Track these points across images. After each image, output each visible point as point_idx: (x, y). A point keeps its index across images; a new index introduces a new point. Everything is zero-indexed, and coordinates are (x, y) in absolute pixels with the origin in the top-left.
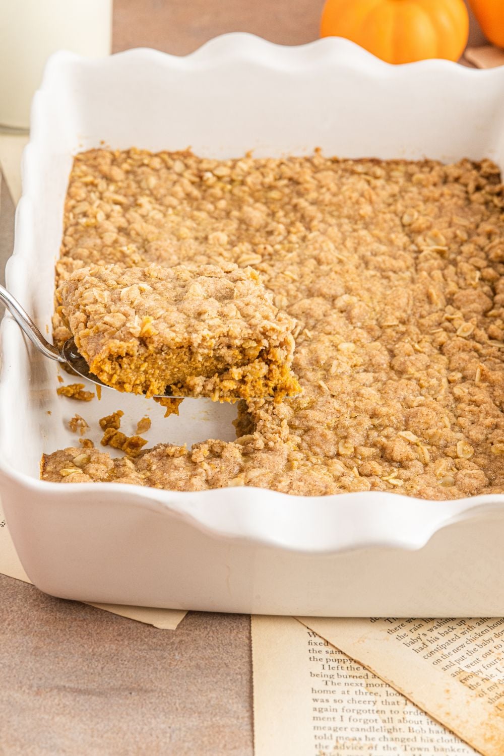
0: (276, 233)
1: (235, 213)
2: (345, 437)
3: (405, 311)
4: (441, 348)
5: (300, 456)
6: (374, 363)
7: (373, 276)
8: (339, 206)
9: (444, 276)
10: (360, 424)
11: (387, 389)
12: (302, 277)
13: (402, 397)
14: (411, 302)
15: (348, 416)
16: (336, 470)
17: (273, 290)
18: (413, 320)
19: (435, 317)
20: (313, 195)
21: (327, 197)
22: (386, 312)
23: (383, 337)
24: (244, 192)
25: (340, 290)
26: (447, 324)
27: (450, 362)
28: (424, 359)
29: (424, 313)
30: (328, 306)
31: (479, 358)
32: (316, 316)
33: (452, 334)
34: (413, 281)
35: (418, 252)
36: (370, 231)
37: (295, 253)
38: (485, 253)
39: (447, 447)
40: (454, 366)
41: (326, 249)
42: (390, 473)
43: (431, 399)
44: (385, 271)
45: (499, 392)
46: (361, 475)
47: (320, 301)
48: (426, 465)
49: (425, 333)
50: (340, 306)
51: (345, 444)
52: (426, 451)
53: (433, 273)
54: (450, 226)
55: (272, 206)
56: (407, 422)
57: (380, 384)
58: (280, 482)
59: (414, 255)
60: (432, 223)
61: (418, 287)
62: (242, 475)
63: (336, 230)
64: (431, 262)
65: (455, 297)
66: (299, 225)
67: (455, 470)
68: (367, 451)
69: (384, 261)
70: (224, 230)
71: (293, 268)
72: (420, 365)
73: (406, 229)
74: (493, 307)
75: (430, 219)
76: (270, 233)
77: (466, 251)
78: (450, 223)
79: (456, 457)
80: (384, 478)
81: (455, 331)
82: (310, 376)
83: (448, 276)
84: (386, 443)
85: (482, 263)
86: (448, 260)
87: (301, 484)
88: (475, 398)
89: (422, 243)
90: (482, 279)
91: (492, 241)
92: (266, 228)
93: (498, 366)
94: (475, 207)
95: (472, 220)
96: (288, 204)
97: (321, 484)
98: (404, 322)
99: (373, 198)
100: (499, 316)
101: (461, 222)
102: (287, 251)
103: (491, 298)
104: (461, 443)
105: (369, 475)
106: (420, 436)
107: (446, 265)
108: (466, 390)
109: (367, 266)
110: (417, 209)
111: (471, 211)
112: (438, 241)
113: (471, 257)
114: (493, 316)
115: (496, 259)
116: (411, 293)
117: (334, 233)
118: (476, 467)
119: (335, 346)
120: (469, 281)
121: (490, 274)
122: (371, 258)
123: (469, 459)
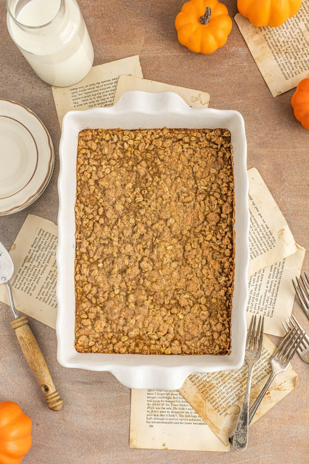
0: (149, 181)
1: (135, 168)
2: (167, 295)
3: (190, 225)
4: (200, 245)
5: (152, 306)
6: (178, 257)
7: (181, 205)
9: (204, 203)
10: (171, 289)
11: (181, 272)
12: (156, 208)
13: (186, 275)
14: (192, 221)
15: (168, 285)
16: (163, 314)
17: (146, 217)
18: (192, 230)
19: (200, 228)
20: (162, 157)
21: (167, 159)
23: (182, 240)
24: (138, 154)
25: (169, 216)
26: (203, 233)
27: (203, 252)
28: (194, 252)
29: (196, 226)
30: (165, 225)
31: (212, 251)
32: (160, 231)
33: (204, 238)
34: (194, 206)
35: (197, 188)
36: (181, 178)
37: (155, 194)
38: (220, 189)
39: (198, 299)
40: (204, 255)
41: (165, 191)
42: (180, 312)
43: (195, 274)
44: (185, 203)
45: (217, 273)
46: (171, 313)
47: (162, 222)
48: (191, 307)
49: (196, 236)
50: (168, 225)
51: (167, 298)
52: (191, 302)
53: (201, 203)
54: (209, 175)
55: (148, 163)
56: (186, 287)
57: (179, 267)
58: (146, 323)
59: (195, 191)
60: (203, 173)
61: (195, 212)
62: (134, 317)
63: (169, 179)
64: (201, 197)
65: (207, 216)
66: (157, 177)
67: (200, 309)
68: (173, 302)
69: (185, 198)
70: (131, 180)
71: (154, 204)
72: (193, 257)
73: (194, 174)
74: (220, 220)
75: (202, 170)
76: (147, 180)
77: (213, 188)
78: (209, 172)
79: (200, 304)
80: (178, 315)
81: (206, 236)
82: (157, 265)
83: (206, 203)
84: (179, 300)
85: (218, 196)
86: (207, 192)
87: (152, 325)
88: (209, 277)
89: (199, 184)
90: (218, 204)
91: (223, 183)
92: (145, 177)
93: (218, 256)
94: (219, 160)
95: (217, 169)
96: (153, 161)
97: (158, 324)
98: (189, 231)
99: (183, 160)
100: (221, 226)
101: (213, 171)
102: (152, 191)
103: (220, 216)
104: (202, 297)
105: (173, 314)
106: (190, 293)
107: (206, 196)
108: (206, 272)
109: (179, 199)
110: (198, 163)
111: (217, 163)
112: (204, 183)
113: (215, 192)
114: (219, 226)
115: (223, 193)
116: (192, 217)
117: (169, 181)
118: (206, 309)
119: (166, 248)
120: (213, 207)
121: (221, 202)
122: (180, 196)
123: (204, 305)
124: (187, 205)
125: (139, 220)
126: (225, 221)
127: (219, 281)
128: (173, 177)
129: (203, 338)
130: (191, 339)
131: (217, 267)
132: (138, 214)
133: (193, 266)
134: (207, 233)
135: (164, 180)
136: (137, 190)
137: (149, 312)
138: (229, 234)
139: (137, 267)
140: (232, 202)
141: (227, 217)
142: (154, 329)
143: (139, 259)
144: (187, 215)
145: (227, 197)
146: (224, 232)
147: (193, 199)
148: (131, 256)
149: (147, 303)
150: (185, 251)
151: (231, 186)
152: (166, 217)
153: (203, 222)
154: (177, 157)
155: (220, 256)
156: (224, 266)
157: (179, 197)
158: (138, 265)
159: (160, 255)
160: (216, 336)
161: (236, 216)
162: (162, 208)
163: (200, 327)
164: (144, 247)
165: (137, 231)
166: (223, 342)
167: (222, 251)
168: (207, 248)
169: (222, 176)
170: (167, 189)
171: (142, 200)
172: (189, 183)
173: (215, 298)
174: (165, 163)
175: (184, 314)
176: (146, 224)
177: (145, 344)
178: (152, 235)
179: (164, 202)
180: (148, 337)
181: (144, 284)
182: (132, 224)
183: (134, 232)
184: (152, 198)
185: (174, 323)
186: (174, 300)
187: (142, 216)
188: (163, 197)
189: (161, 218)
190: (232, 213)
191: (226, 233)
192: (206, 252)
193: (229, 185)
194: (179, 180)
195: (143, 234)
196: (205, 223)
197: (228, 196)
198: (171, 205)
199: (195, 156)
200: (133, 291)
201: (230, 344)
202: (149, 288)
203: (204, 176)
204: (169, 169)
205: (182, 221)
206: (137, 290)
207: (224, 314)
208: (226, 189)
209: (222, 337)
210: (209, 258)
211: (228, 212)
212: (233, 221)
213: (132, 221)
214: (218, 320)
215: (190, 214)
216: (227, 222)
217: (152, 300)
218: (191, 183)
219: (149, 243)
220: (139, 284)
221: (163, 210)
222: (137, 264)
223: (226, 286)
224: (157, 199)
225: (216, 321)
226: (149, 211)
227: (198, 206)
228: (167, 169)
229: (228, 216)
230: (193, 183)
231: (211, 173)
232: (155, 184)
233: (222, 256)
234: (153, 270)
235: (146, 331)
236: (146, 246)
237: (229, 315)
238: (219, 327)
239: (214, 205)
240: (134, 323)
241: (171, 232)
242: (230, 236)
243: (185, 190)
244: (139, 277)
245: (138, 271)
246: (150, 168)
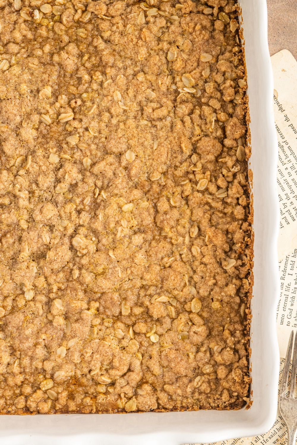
0: (82, 81)
1: (56, 58)
2: (125, 299)
3: (165, 163)
4: (187, 199)
5: (97, 321)
6: (144, 224)
7: (147, 125)
9: (191, 119)
10: (134, 286)
11: (151, 253)
12: (100, 132)
13: (160, 258)
14: (170, 154)
15: (127, 279)
16: (119, 334)
17: (81, 150)
18: (170, 172)
19: (184, 167)
20: (106, 35)
21: (116, 38)
22: (153, 168)
23: (151, 192)
24: (61, 30)
25: (124, 147)
26: (191, 176)
27: (192, 213)
28: (175, 214)
29: (178, 164)
30: (117, 164)
31: (210, 210)
32: (109, 176)
33: (194, 186)
34: (172, 127)
35: (177, 92)
36: (145, 74)
37: (95, 106)
38: (220, 91)
39: (185, 302)
40: (194, 218)
41: (115, 99)
42: (151, 329)
43: (178, 257)
44: (154, 120)
45: (219, 252)
46: (135, 333)
47: (111, 159)
48: (173, 320)
49: (177, 184)
50: (124, 163)
51: (125, 304)
52: (173, 309)
53: (185, 119)
54: (198, 65)
55: (81, 47)
56: (162, 281)
57: (147, 244)
58: (87, 353)
59: (173, 98)
60: (186, 61)
61: (175, 138)
62: (65, 343)
63: (122, 76)
64: (184, 109)
65: (198, 145)
66: (98, 74)
67: (190, 323)
68: (138, 311)
69: (153, 111)
70: (49, 81)
71: (94, 124)
72: (173, 223)
73: (170, 65)
74: (222, 151)
75: (185, 56)
76: (80, 79)
77: (207, 91)
78: (198, 61)
79: (190, 312)
80: (148, 335)
81: (196, 183)
82: (104, 241)
83: (194, 120)
84: (150, 307)
85: (217, 106)
86: (196, 98)
87: (98, 356)
88: (204, 260)
89: (179, 84)
90: (217, 121)
91: (225, 80)
92: (77, 74)
93: (220, 221)
94: (217, 36)
95: (214, 53)
96: (91, 44)
97: (110, 353)
98: (164, 174)
99: (148, 39)
100: (226, 163)
101: (206, 58)
102: (91, 100)
103: (222, 143)
104: (194, 300)
105: (139, 334)
106: (170, 293)
107: (194, 107)
108: (199, 250)
109: (142, 114)
110: (177, 44)
111: (214, 43)
112: (190, 80)
113: (211, 97)
114: (222, 162)
115: (227, 98)
116: (169, 146)
117: (121, 80)
118: (202, 322)
119: (120, 207)
120: (208, 126)
121: (223, 116)
122: (145, 108)
123: (198, 314)
124: (159, 124)
125: (67, 156)
126: (232, 153)
127: (225, 268)
128: (130, 71)
129: (198, 378)
130: (174, 380)
131: (220, 240)
132: (65, 146)
133: (173, 241)
134: (198, 176)
135: (112, 78)
136: (62, 99)
137: (92, 332)
138: (240, 177)
139: (66, 247)
140: (245, 116)
141: (235, 145)
142: (102, 364)
143: (70, 231)
144: (160, 144)
145: (234, 107)
146: (230, 174)
147: (169, 112)
148: (54, 226)
149: (89, 315)
150: (157, 212)
151: (241, 86)
152: (119, 150)
153: (190, 156)
154: (137, 33)
155: (224, 220)
156: (232, 238)
157: (142, 110)
158: (69, 243)
159: (109, 223)
160: (222, 372)
161: (253, 142)
162: (111, 131)
163: (192, 356)
164: (79, 208)
165: (64, 178)
166: (237, 384)
167: (229, 210)
168: (200, 204)
169: (223, 66)
170: (118, 96)
171: (71, 118)
172: (160, 83)
173: (218, 300)
174: (114, 47)
175: (159, 333)
176: (82, 163)
177: (87, 393)
178: (93, 184)
179: (114, 121)
180: (93, 379)
181: (81, 278)
182: (55, 166)
183: (58, 181)
184: (90, 113)
185: (141, 351)
186: (140, 306)
187: (72, 148)
188: (113, 111)
189: (109, 151)
190: (245, 137)
191: (235, 175)
192: (199, 213)
193: (238, 84)
194: (141, 77)
195: (76, 184)
196: (195, 158)
197: (236, 104)
198: (127, 127)
199: (170, 31)
200: (60, 293)
201: (249, 388)
202: (90, 285)
203: (189, 68)
204: (121, 56)
205: (149, 156)
206: (69, 291)
207: (235, 330)
208: (231, 91)
209: (233, 375)
210: (205, 224)
211: (237, 135)
212: (247, 151)
213: (54, 159)
214: (225, 342)
215: (165, 142)
216: (235, 155)
217: (98, 310)
218: (164, 82)
219: (88, 201)
220: (71, 279)
221: (112, 136)
222: (66, 240)
223: (238, 277)
224: (100, 115)
225: (222, 344)
226: (86, 138)
227: (179, 125)
228: (117, 57)
229: (237, 143)
230: (167, 83)
231: (203, 62)
232: (95, 86)
233: (229, 219)
234: (97, 251)
235: (89, 369)
236: (82, 207)
237: (245, 332)
238: (228, 355)
239: (211, 122)
240: (64, 355)
241: (129, 177)
242: (243, 181)
243: (153, 97)
244: (71, 265)
245: (69, 255)
246: (86, 58)
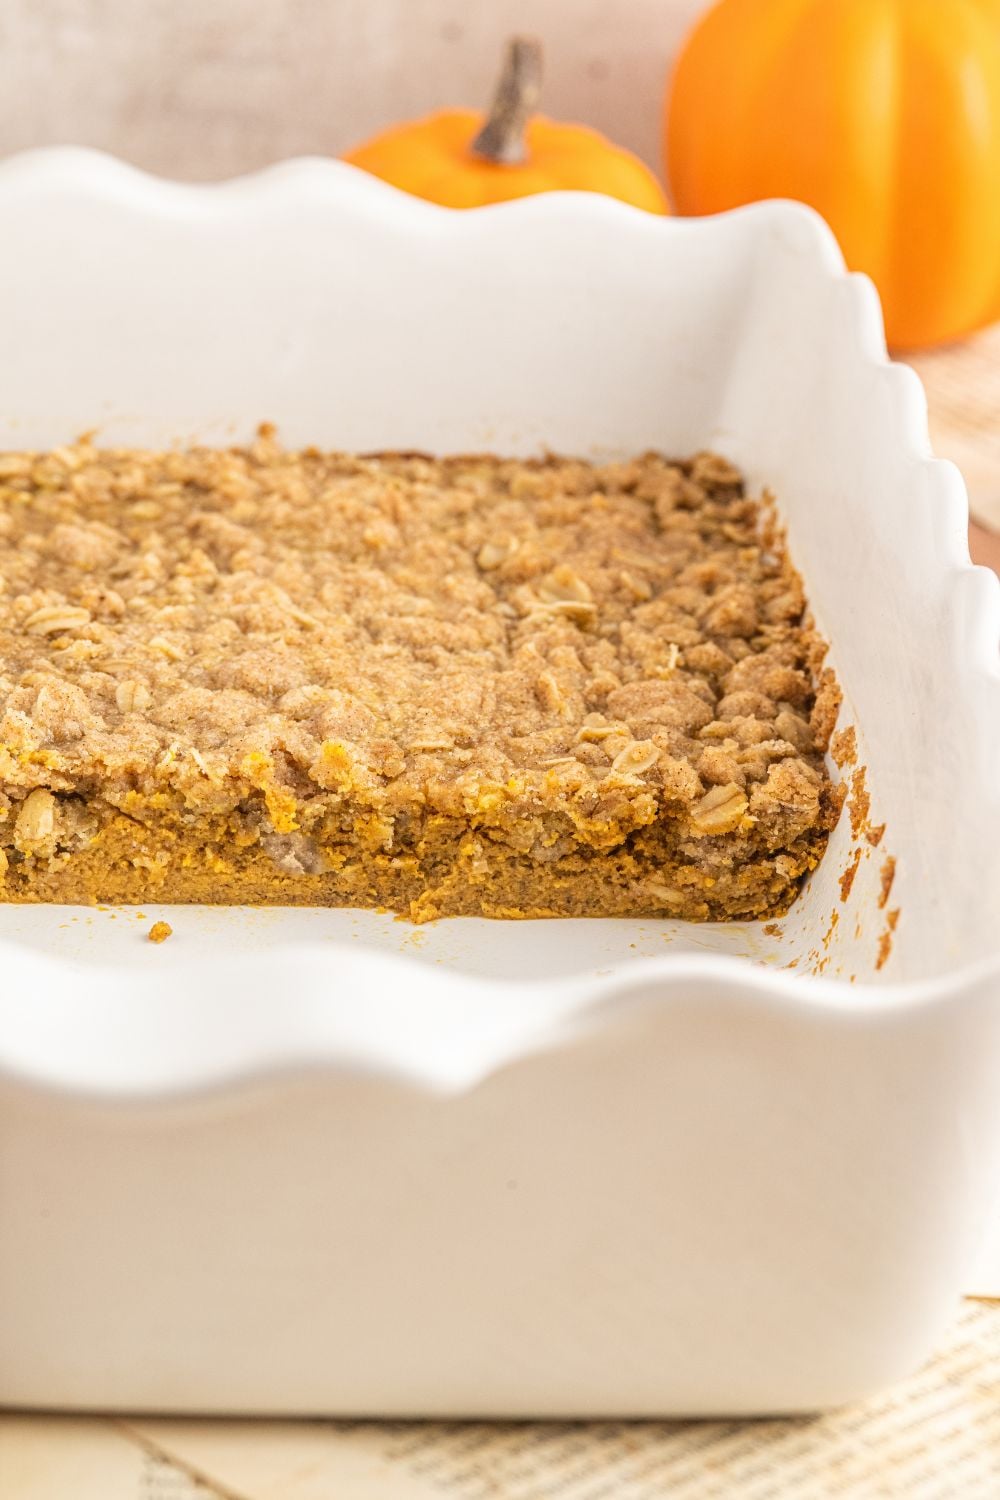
0: (138, 575)
8: (312, 527)
9: (580, 653)
12: (195, 652)
14: (490, 705)
17: (112, 675)
18: (492, 740)
19: (554, 735)
22: (419, 721)
24: (64, 505)
26: (586, 748)
73: (489, 576)
83: (593, 658)
92: (111, 567)
147: (487, 641)
